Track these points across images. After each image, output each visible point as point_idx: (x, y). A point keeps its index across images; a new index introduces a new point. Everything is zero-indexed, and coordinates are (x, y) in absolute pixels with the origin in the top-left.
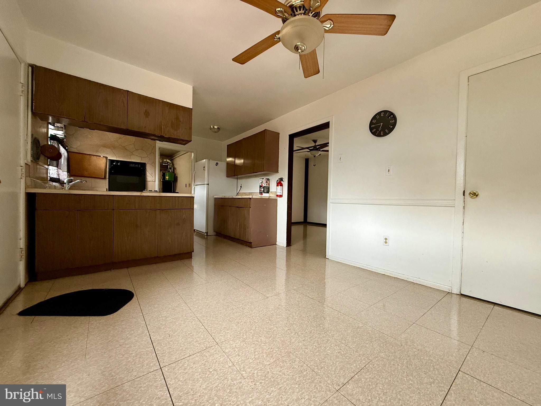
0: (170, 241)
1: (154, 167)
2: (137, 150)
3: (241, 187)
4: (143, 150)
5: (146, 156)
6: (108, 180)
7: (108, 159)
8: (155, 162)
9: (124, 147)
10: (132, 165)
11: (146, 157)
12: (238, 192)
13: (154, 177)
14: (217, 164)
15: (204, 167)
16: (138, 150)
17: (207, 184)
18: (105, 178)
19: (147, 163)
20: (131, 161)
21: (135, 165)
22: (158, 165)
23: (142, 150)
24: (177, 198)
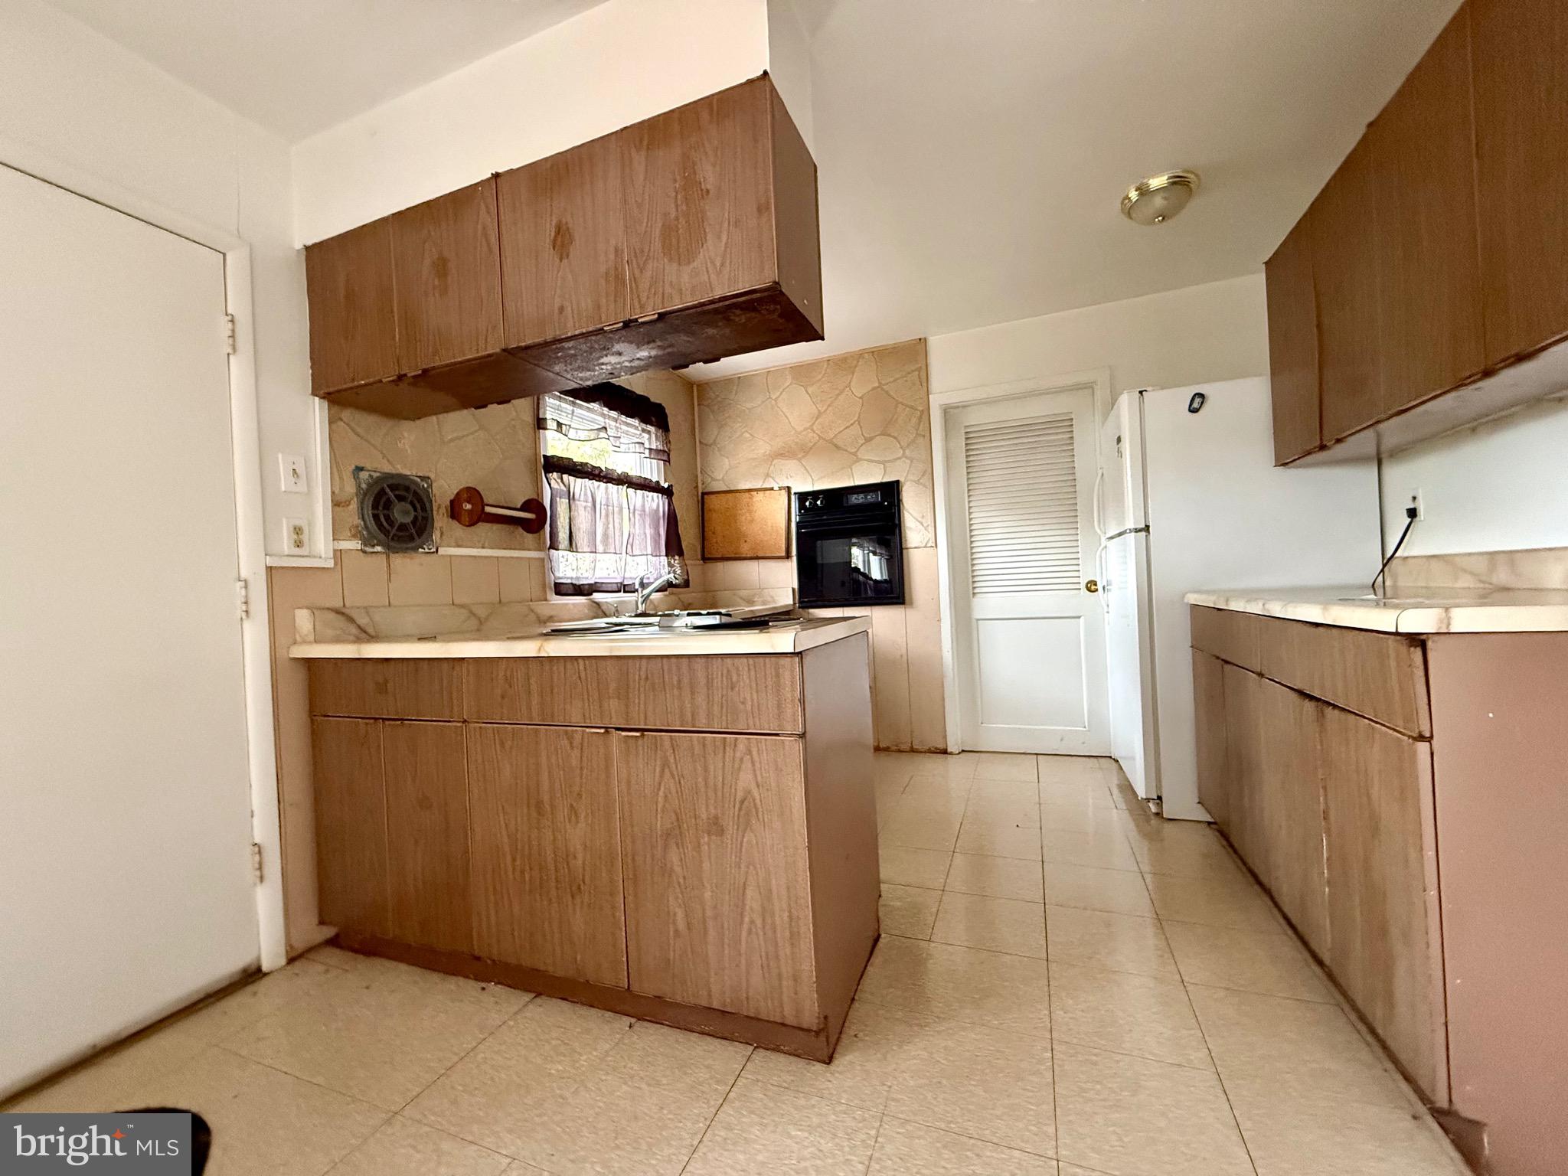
0: (681, 925)
1: (929, 492)
2: (868, 440)
3: (1412, 513)
4: (889, 435)
5: (900, 454)
6: (795, 559)
7: (793, 492)
8: (930, 470)
9: (830, 442)
10: (856, 499)
11: (899, 458)
12: (1389, 554)
13: (931, 529)
14: (1196, 405)
15: (1119, 440)
16: (872, 439)
17: (1137, 531)
18: (788, 556)
19: (902, 480)
20: (852, 484)
21: (866, 498)
22: (942, 483)
23: (884, 434)
24: (699, 665)
